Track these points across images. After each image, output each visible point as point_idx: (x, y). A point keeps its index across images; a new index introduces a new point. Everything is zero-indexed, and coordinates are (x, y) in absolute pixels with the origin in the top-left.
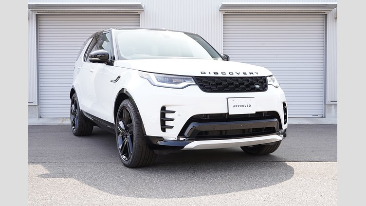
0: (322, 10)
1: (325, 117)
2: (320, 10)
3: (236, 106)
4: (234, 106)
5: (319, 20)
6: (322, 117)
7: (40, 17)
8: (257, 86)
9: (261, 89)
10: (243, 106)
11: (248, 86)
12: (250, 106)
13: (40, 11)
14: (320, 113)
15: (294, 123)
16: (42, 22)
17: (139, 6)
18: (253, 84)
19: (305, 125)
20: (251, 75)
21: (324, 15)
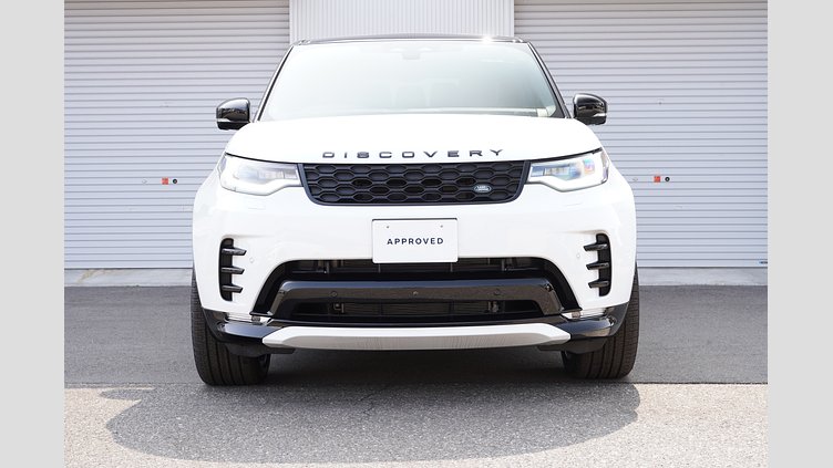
3: (397, 241)
4: (390, 242)
8: (482, 188)
9: (493, 197)
10: (419, 241)
11: (451, 189)
12: (440, 241)
18: (471, 181)
20: (476, 159)
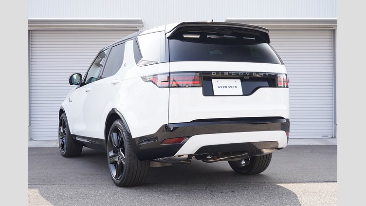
0: (329, 26)
1: (335, 138)
2: (328, 26)
5: (327, 36)
6: (332, 138)
7: (33, 32)
13: (33, 26)
14: (330, 134)
15: (303, 144)
16: (35, 37)
17: (140, 22)
19: (315, 146)
21: (332, 30)
